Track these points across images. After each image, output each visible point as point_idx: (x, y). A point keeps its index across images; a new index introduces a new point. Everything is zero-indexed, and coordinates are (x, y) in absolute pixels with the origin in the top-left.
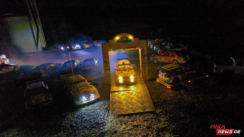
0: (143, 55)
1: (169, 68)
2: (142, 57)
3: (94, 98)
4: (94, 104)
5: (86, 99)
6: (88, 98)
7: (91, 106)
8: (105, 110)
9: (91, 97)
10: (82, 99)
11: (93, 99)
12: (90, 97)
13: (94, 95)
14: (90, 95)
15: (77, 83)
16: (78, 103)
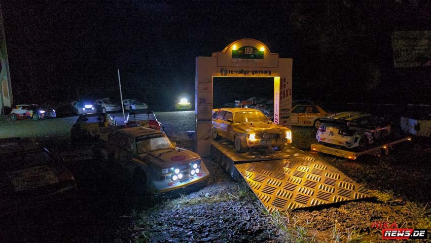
0: (284, 91)
2: (282, 95)
5: (181, 176)
6: (186, 173)
8: (243, 203)
9: (193, 172)
11: (196, 178)
12: (189, 172)
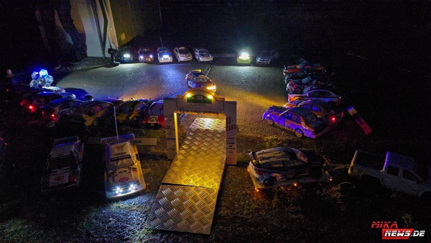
1: (263, 159)
2: (228, 129)
3: (136, 189)
4: (133, 200)
5: (121, 191)
6: (126, 189)
7: (127, 201)
8: (143, 215)
9: (130, 189)
10: (115, 190)
11: (133, 191)
12: (128, 188)
13: (136, 185)
14: (129, 186)
15: (116, 160)
16: (109, 195)
